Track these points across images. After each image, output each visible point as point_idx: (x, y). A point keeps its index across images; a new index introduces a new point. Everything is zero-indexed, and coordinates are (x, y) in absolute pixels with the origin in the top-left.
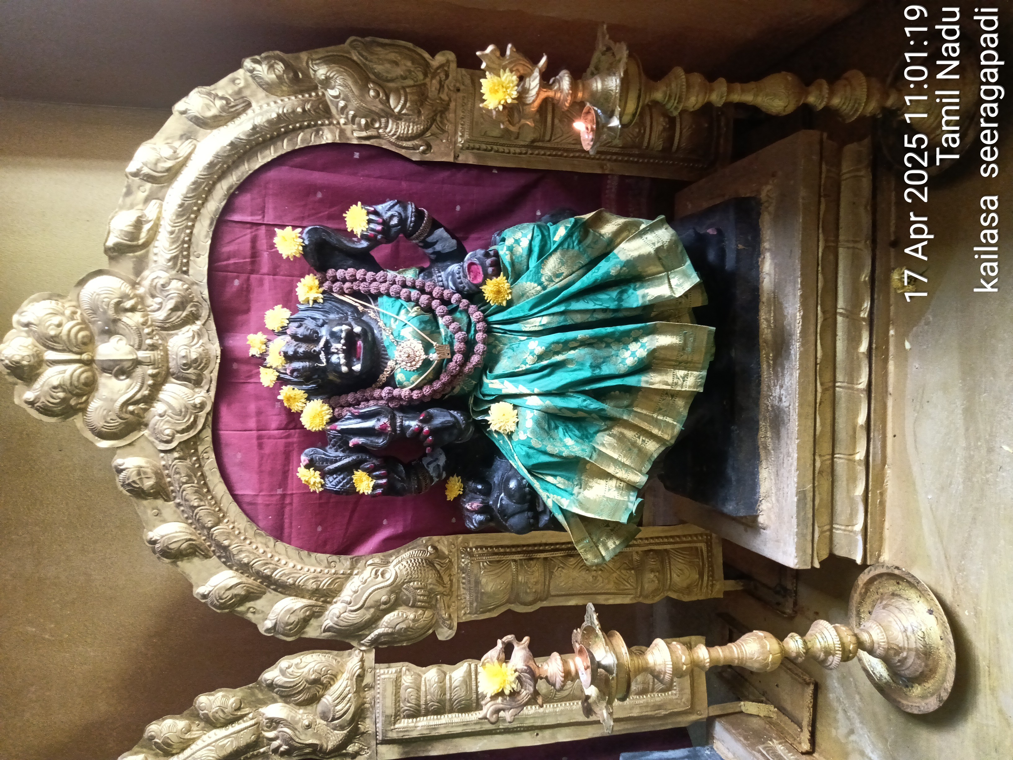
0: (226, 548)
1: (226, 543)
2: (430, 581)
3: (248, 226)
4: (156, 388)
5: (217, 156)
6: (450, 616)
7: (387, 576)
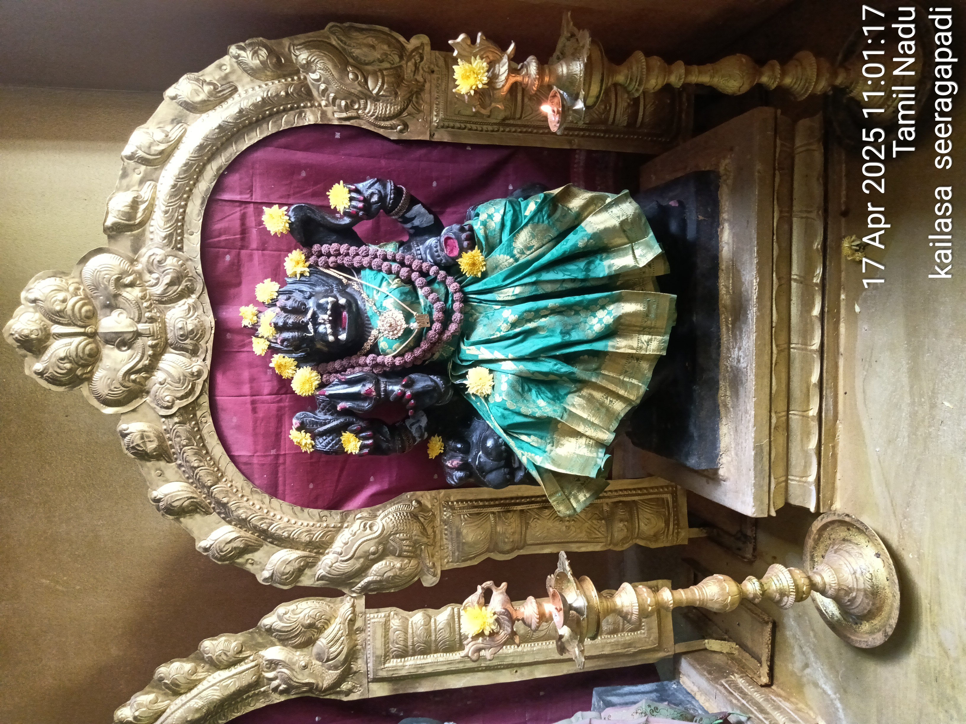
0: (225, 505)
1: (225, 500)
2: (414, 533)
3: (238, 204)
4: (156, 357)
5: (206, 138)
6: (434, 564)
7: (375, 528)
